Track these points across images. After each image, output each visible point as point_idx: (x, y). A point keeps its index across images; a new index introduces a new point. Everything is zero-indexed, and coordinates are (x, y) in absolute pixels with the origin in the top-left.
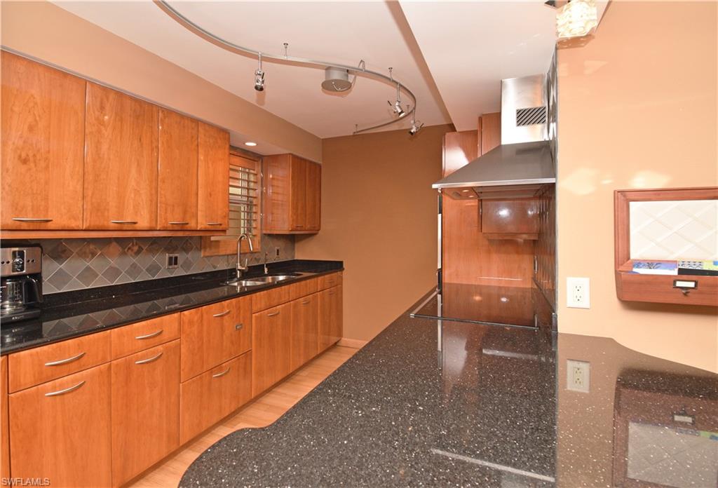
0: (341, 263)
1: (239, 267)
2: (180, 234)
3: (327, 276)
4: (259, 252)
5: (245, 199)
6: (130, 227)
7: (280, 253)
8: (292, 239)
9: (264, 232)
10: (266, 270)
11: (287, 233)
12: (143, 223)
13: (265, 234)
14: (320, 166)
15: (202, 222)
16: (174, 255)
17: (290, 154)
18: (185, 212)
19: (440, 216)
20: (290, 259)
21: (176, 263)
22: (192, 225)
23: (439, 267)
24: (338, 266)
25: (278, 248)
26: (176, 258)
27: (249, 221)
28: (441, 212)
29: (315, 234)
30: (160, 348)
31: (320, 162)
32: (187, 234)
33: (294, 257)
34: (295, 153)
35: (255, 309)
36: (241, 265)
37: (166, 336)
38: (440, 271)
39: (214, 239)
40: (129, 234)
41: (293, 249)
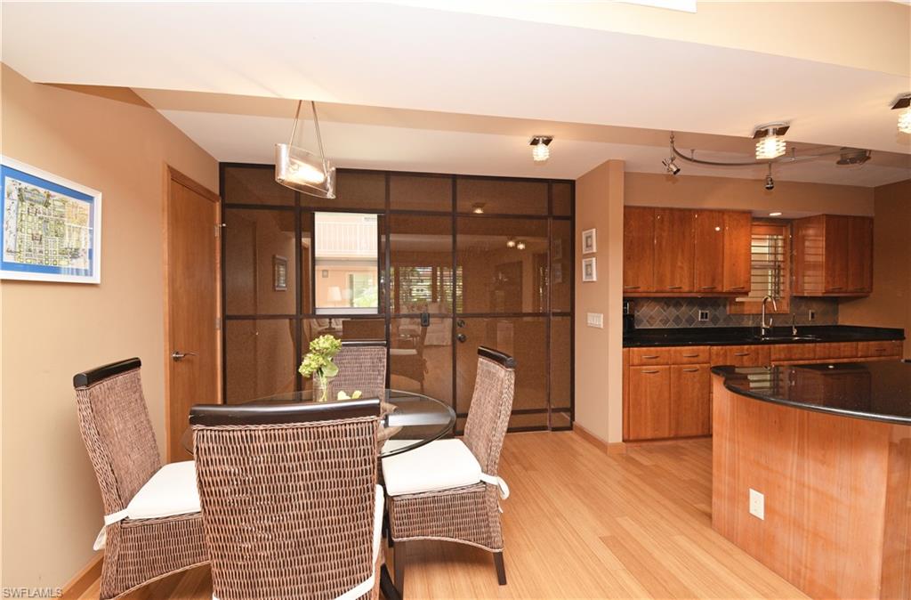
0: (902, 331)
1: (764, 326)
2: (710, 295)
4: (787, 314)
5: (772, 264)
6: (678, 290)
7: (815, 316)
9: (795, 294)
10: (795, 332)
11: (820, 295)
12: (686, 288)
13: (795, 297)
14: (872, 220)
15: (727, 287)
16: (705, 312)
17: (823, 215)
18: (713, 280)
20: (831, 324)
21: (706, 318)
22: (719, 289)
24: (898, 334)
25: (813, 311)
26: (707, 314)
27: (777, 284)
29: (866, 297)
30: (698, 366)
31: (872, 216)
32: (715, 295)
33: (837, 322)
35: (773, 357)
36: (765, 324)
37: (701, 358)
39: (737, 300)
40: (677, 295)
41: (836, 312)
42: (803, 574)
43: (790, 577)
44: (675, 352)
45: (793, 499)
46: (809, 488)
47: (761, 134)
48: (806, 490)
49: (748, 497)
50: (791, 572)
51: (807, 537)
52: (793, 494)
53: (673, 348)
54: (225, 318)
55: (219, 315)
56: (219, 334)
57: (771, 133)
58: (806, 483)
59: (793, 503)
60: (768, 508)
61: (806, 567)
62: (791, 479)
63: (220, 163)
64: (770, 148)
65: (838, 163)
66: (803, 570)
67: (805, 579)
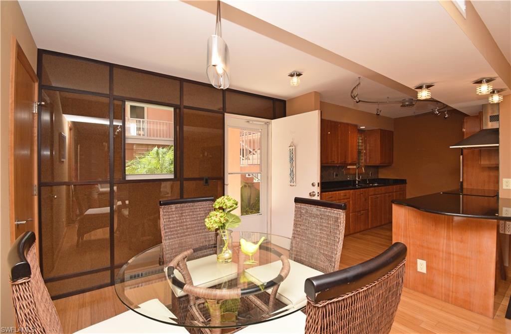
0: (405, 180)
1: (357, 179)
3: (398, 186)
4: (363, 174)
7: (372, 175)
8: (377, 167)
10: (368, 182)
13: (366, 166)
14: (393, 132)
17: (379, 129)
19: (461, 157)
20: (377, 178)
21: (337, 176)
23: (461, 180)
24: (403, 182)
25: (371, 172)
28: (462, 154)
29: (390, 166)
31: (393, 130)
33: (378, 177)
34: (381, 128)
35: (370, 194)
38: (462, 183)
39: (348, 167)
40: (333, 165)
41: (378, 173)
42: (451, 296)
43: (443, 298)
44: (338, 193)
45: (444, 261)
46: (453, 254)
47: (420, 87)
48: (452, 256)
49: (416, 264)
50: (444, 296)
51: (453, 278)
52: (444, 258)
53: (337, 192)
54: (40, 185)
55: (36, 182)
56: (36, 198)
57: (424, 87)
58: (452, 252)
59: (444, 263)
60: (428, 267)
61: (453, 292)
62: (443, 252)
63: (39, 50)
64: (424, 95)
65: (401, 106)
66: (451, 293)
67: (452, 297)
